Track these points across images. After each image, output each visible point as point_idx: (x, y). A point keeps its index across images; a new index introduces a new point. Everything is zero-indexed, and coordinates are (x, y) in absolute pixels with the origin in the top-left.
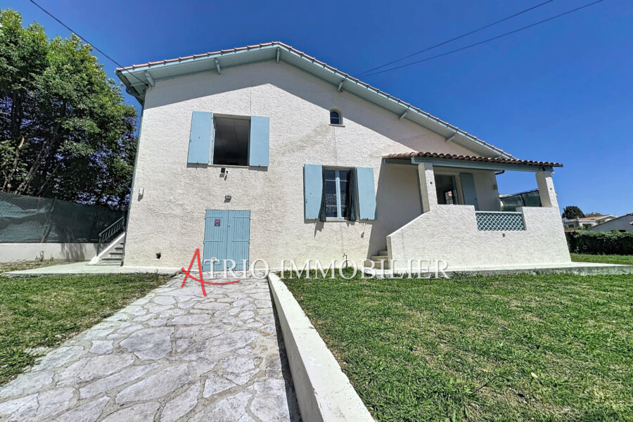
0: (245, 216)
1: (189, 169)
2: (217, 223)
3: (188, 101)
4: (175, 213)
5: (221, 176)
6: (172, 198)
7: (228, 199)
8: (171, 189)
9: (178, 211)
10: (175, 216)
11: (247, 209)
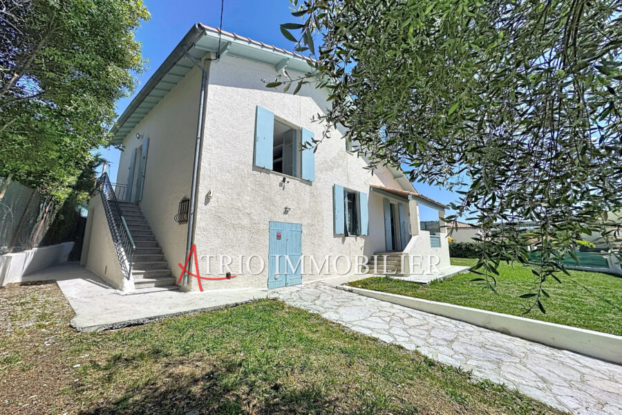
0: (298, 229)
1: (255, 172)
2: (279, 237)
3: (251, 90)
4: (243, 223)
5: (281, 185)
6: (240, 205)
7: (286, 211)
8: (238, 194)
9: (245, 221)
10: (243, 227)
11: (300, 222)
